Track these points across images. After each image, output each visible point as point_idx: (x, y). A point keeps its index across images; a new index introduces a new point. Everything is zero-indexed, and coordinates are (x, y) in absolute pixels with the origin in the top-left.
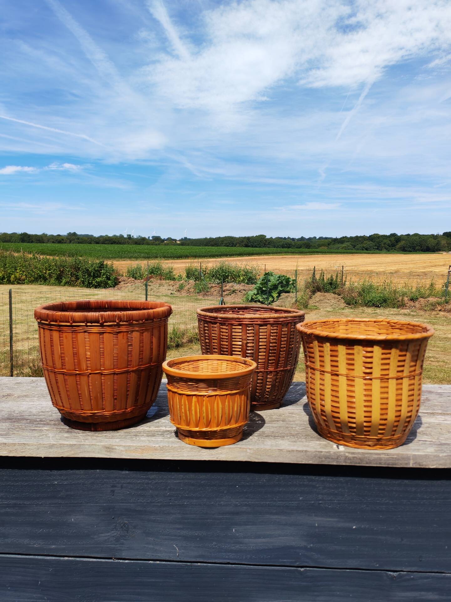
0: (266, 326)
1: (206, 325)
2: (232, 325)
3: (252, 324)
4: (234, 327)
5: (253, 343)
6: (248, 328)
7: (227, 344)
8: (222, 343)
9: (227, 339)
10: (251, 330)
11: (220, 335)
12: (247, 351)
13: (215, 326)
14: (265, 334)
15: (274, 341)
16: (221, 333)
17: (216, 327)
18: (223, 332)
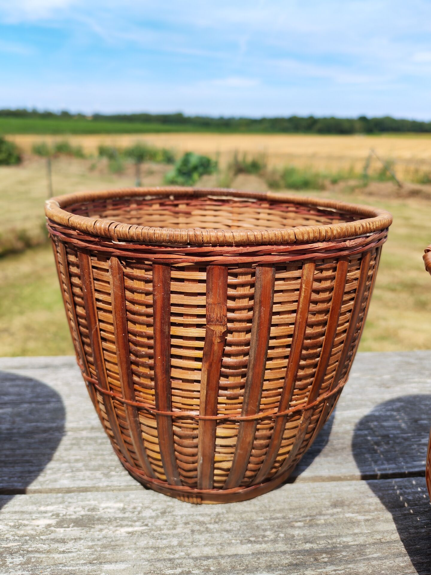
0: (300, 268)
1: (72, 258)
2: (170, 266)
3: (248, 265)
4: (175, 274)
5: (248, 331)
6: (231, 280)
7: (150, 331)
8: (131, 326)
9: (148, 316)
10: (243, 285)
11: (124, 298)
12: (226, 360)
13: (105, 265)
14: (294, 296)
15: (321, 318)
16: (128, 294)
17: (107, 271)
18: (132, 291)
